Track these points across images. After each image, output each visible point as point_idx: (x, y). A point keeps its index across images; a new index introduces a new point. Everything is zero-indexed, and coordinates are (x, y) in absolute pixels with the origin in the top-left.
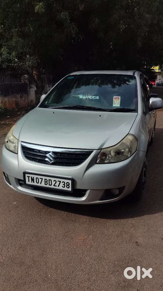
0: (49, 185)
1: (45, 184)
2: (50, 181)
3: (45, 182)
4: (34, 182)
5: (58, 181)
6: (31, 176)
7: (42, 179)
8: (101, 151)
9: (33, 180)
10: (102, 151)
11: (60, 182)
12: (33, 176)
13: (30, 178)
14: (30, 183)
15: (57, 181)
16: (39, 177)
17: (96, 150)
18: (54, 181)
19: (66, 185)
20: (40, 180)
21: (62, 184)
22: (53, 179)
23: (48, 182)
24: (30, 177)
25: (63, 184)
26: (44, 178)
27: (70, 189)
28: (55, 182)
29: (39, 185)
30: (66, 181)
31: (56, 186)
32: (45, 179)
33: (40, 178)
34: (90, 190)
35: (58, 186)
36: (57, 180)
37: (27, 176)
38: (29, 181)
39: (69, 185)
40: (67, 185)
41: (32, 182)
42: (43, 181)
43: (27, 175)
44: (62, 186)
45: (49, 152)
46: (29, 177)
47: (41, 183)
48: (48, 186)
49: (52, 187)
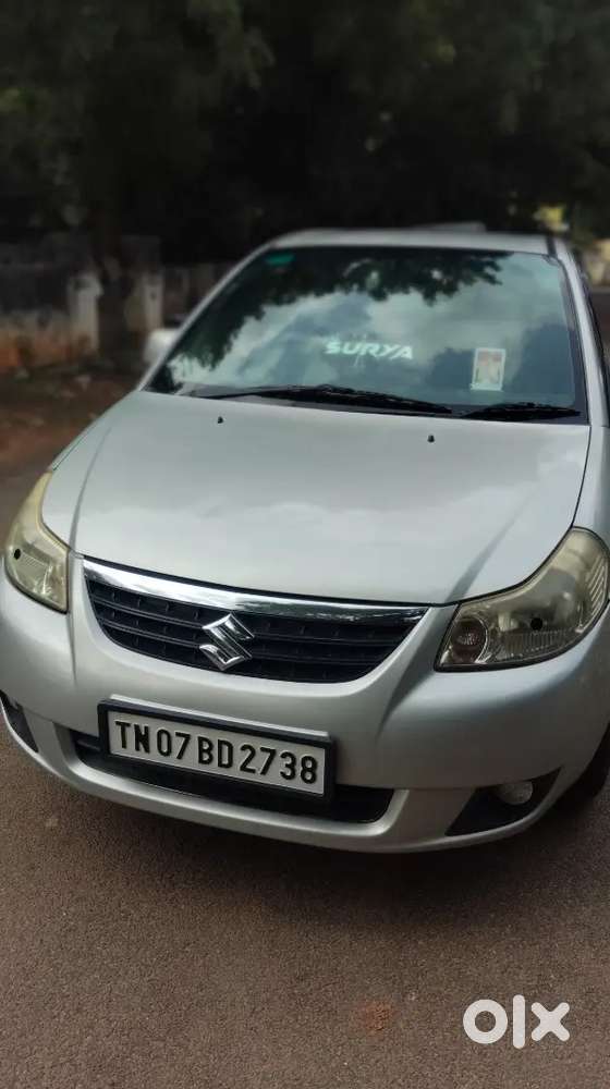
0: (220, 765)
1: (201, 761)
2: (226, 748)
3: (201, 751)
4: (147, 750)
5: (263, 750)
6: (134, 720)
7: (187, 737)
8: (457, 611)
9: (142, 739)
10: (463, 610)
11: (273, 753)
12: (143, 722)
13: (131, 735)
14: (131, 752)
15: (258, 750)
16: (174, 728)
17: (438, 609)
18: (244, 748)
19: (299, 769)
20: (178, 743)
21: (280, 765)
22: (238, 741)
23: (215, 753)
24: (128, 725)
25: (287, 766)
26: (196, 733)
27: (318, 788)
28: (249, 752)
29: (172, 761)
30: (301, 752)
31: (253, 771)
32: (201, 740)
33: (178, 734)
34: (407, 791)
35: (264, 772)
36: (258, 743)
37: (118, 723)
38: (124, 746)
39: (313, 770)
40: (305, 770)
41: (138, 749)
42: (193, 746)
43: (114, 718)
44: (283, 774)
45: (220, 613)
46: (124, 726)
47: (180, 756)
48: (213, 769)
49: (235, 773)
